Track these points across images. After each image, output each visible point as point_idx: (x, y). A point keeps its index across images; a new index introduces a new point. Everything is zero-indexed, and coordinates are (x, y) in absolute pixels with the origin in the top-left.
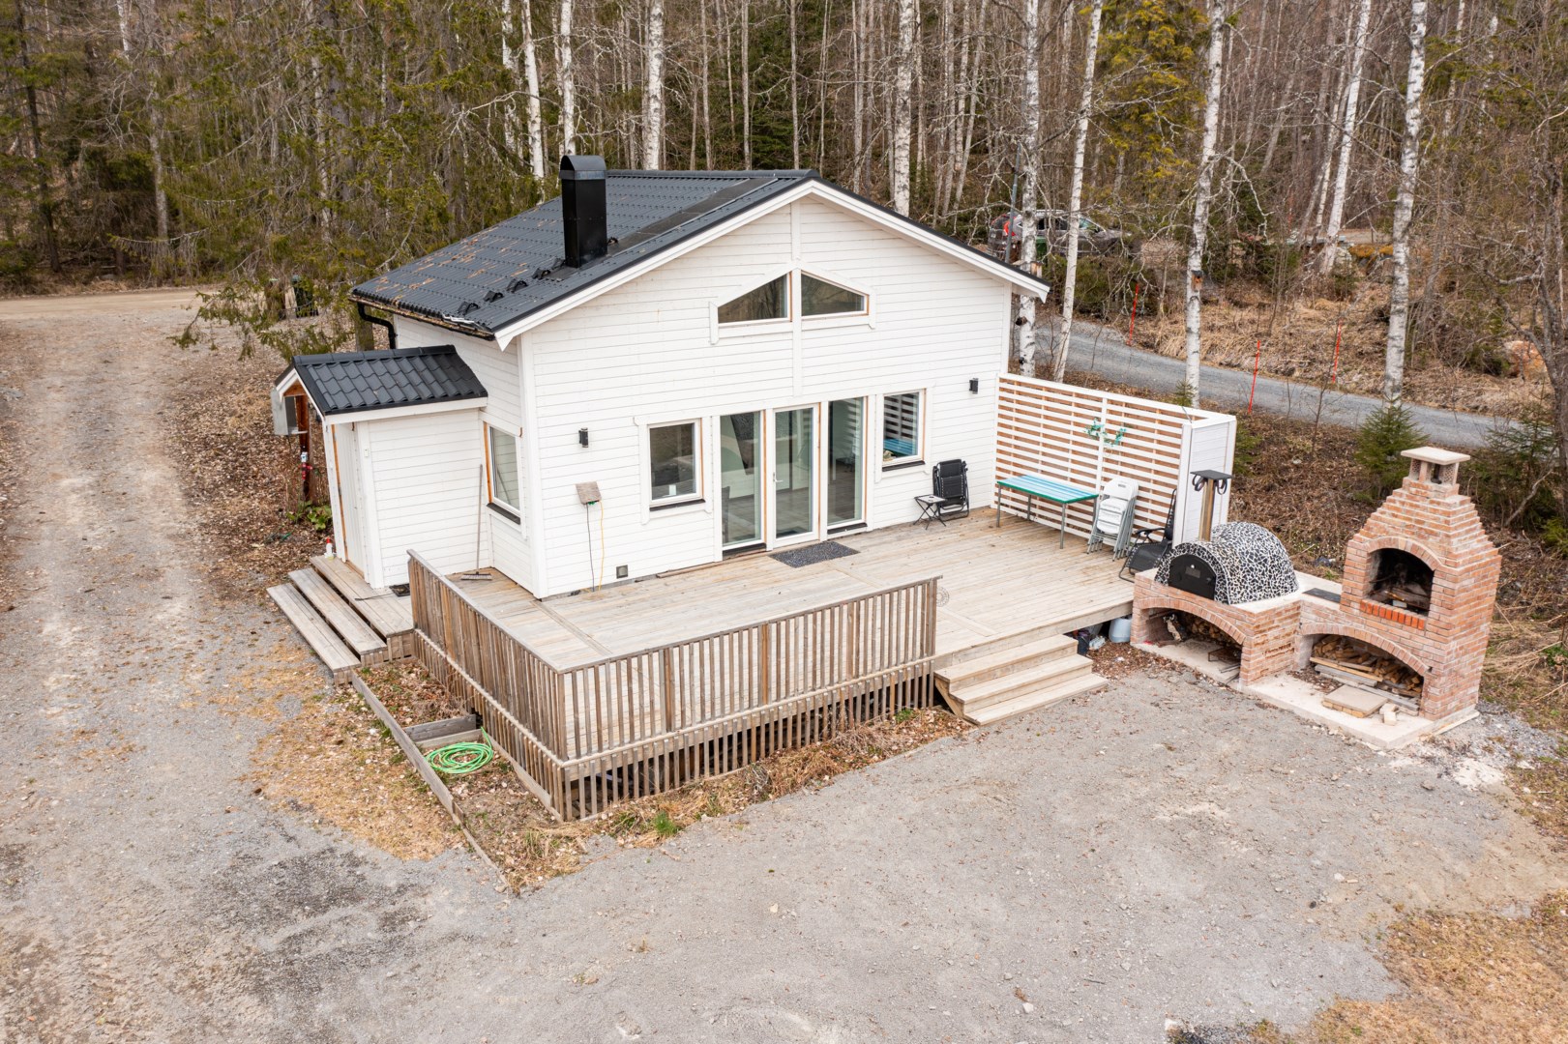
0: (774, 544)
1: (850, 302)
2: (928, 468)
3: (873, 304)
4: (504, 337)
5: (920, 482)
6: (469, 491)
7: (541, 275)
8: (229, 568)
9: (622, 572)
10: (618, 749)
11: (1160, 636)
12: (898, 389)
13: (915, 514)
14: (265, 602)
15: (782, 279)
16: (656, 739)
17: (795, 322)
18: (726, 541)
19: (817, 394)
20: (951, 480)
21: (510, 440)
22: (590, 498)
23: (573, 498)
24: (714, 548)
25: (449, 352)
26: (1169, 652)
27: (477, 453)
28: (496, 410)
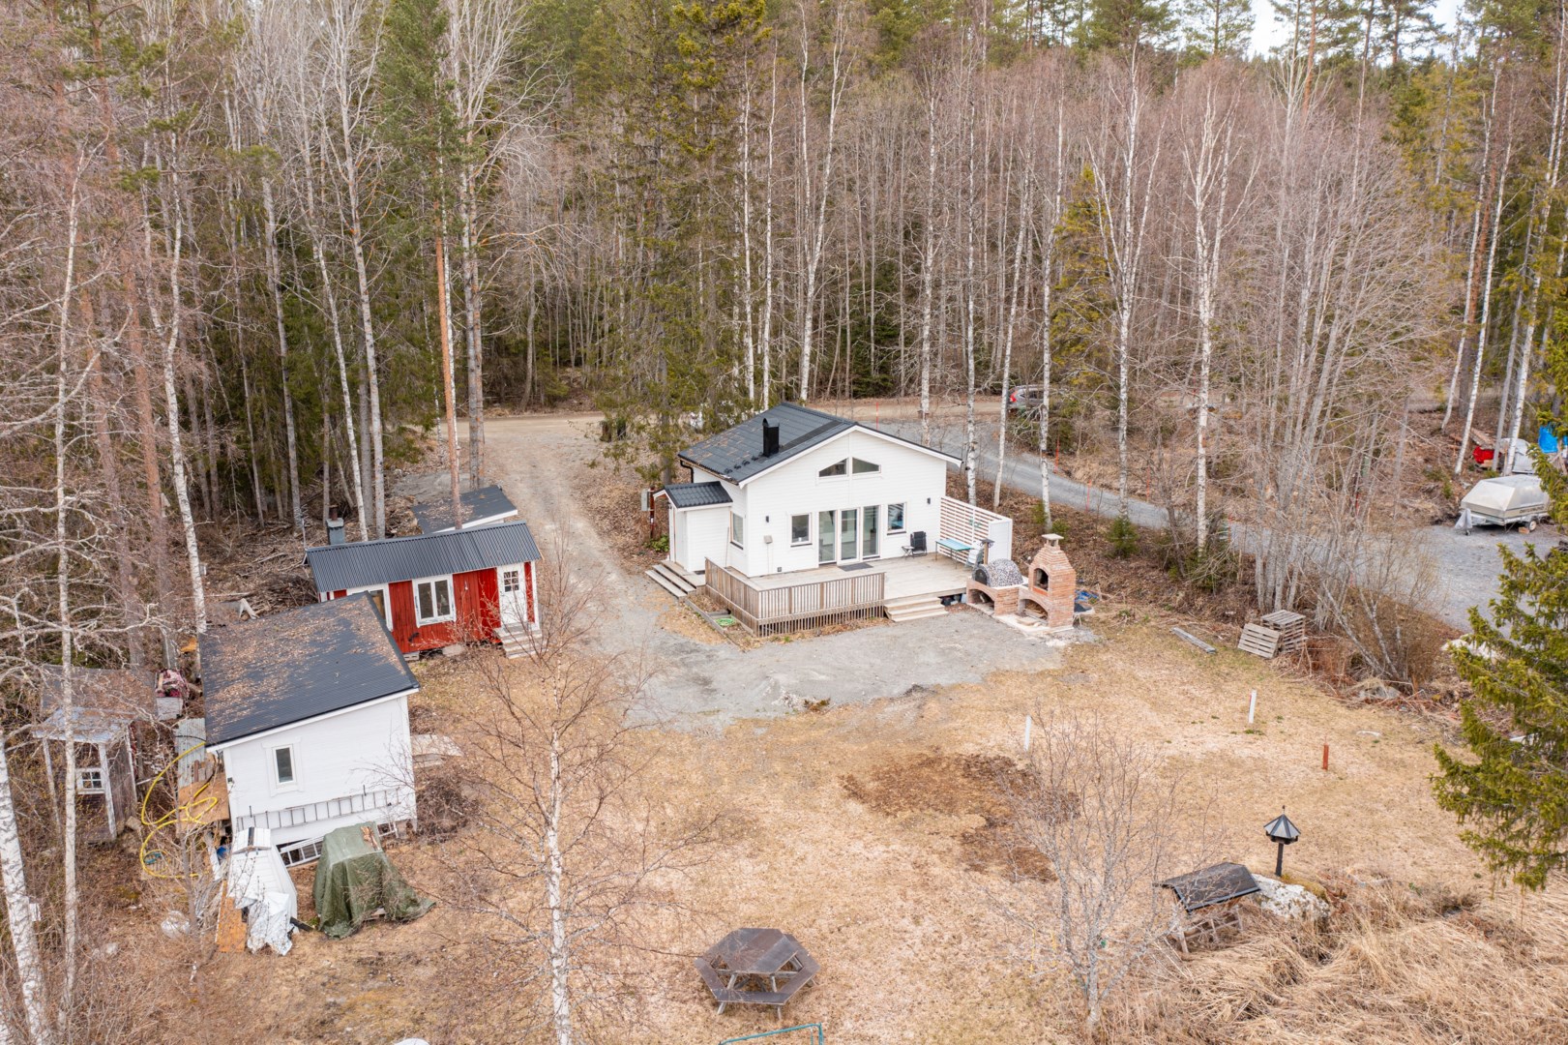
0: (840, 562)
1: (874, 468)
2: (908, 535)
3: (882, 468)
4: (742, 484)
5: (905, 541)
6: (724, 537)
7: (755, 459)
8: (627, 564)
9: (779, 570)
10: (773, 618)
11: (977, 600)
12: (895, 502)
13: (903, 553)
14: (645, 576)
15: (844, 461)
16: (786, 616)
17: (850, 476)
18: (821, 559)
19: (859, 504)
20: (919, 541)
21: (741, 519)
22: (768, 541)
23: (762, 540)
24: (816, 563)
25: (717, 484)
26: (978, 606)
27: (728, 523)
28: (736, 507)
